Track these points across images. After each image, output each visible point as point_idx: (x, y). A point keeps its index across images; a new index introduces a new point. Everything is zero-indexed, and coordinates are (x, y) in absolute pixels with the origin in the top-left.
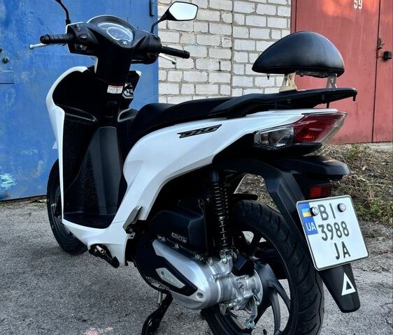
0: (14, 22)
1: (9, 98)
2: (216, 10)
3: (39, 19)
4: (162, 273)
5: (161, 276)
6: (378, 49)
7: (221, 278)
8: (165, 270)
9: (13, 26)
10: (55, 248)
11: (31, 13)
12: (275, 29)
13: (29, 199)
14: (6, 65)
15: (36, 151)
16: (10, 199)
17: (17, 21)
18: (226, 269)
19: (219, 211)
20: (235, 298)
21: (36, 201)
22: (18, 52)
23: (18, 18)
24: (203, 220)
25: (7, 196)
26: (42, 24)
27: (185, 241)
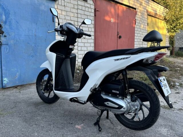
0: (8, 22)
1: (7, 50)
2: (73, 21)
3: (17, 21)
4: (108, 104)
5: (107, 105)
6: (118, 35)
7: (129, 103)
8: (109, 103)
9: (8, 24)
10: (41, 102)
11: (14, 19)
12: (90, 28)
13: (13, 87)
14: (5, 38)
15: (16, 69)
16: (6, 87)
17: (9, 22)
18: (129, 101)
19: (126, 83)
20: (132, 109)
21: (16, 88)
22: (10, 33)
23: (10, 21)
24: (123, 86)
25: (6, 86)
26: (18, 23)
27: (118, 93)
